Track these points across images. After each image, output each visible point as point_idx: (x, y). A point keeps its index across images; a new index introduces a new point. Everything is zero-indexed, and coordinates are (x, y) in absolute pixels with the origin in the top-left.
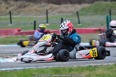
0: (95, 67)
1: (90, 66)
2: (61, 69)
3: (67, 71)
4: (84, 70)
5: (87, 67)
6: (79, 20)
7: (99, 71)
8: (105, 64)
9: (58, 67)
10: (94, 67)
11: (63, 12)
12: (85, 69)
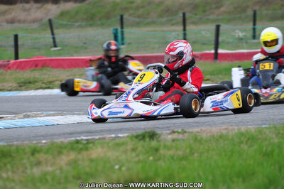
0: (88, 143)
1: (77, 142)
2: (13, 149)
3: (25, 153)
4: (65, 151)
5: (70, 143)
6: (54, 38)
7: (96, 152)
8: (109, 136)
9: (5, 144)
10: (85, 142)
11: (19, 21)
12: (66, 148)
